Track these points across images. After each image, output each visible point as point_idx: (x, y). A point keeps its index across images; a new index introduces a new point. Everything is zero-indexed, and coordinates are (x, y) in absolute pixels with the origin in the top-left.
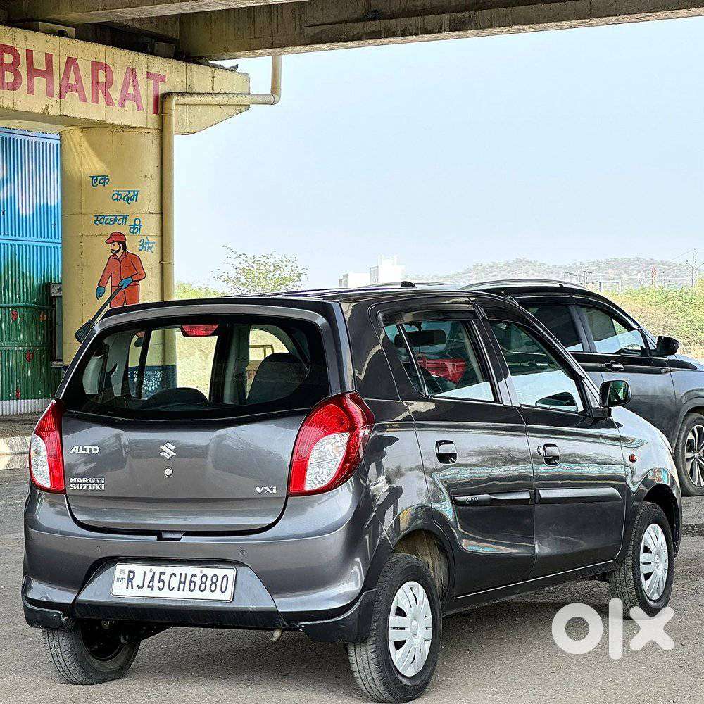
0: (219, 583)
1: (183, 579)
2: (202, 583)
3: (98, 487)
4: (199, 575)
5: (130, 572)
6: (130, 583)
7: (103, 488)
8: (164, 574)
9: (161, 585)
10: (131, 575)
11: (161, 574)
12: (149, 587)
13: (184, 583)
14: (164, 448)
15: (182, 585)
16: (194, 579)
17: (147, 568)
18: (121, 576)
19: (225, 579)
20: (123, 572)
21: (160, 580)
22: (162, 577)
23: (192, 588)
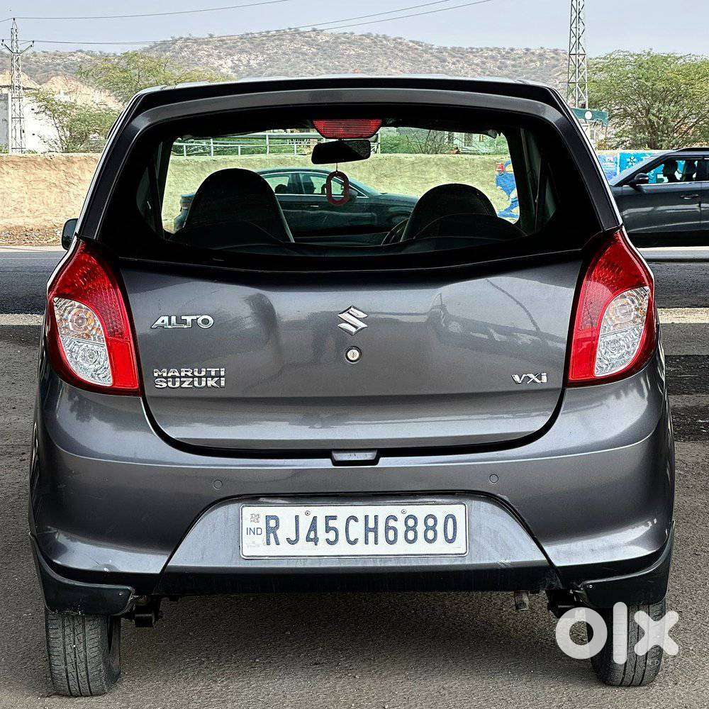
0: (440, 528)
1: (371, 525)
2: (408, 528)
3: (211, 383)
4: (401, 518)
5: (268, 518)
6: (272, 535)
7: (223, 383)
8: (334, 518)
9: (332, 536)
10: (272, 523)
11: (328, 518)
12: (308, 539)
13: (375, 530)
14: (345, 316)
15: (371, 535)
16: (392, 523)
17: (299, 510)
18: (254, 525)
19: (450, 521)
20: (255, 518)
21: (328, 529)
22: (332, 523)
23: (391, 537)
